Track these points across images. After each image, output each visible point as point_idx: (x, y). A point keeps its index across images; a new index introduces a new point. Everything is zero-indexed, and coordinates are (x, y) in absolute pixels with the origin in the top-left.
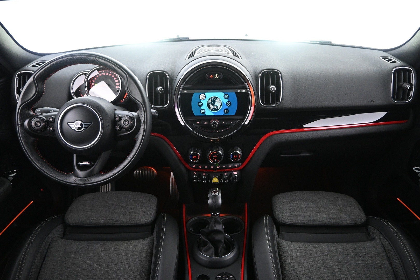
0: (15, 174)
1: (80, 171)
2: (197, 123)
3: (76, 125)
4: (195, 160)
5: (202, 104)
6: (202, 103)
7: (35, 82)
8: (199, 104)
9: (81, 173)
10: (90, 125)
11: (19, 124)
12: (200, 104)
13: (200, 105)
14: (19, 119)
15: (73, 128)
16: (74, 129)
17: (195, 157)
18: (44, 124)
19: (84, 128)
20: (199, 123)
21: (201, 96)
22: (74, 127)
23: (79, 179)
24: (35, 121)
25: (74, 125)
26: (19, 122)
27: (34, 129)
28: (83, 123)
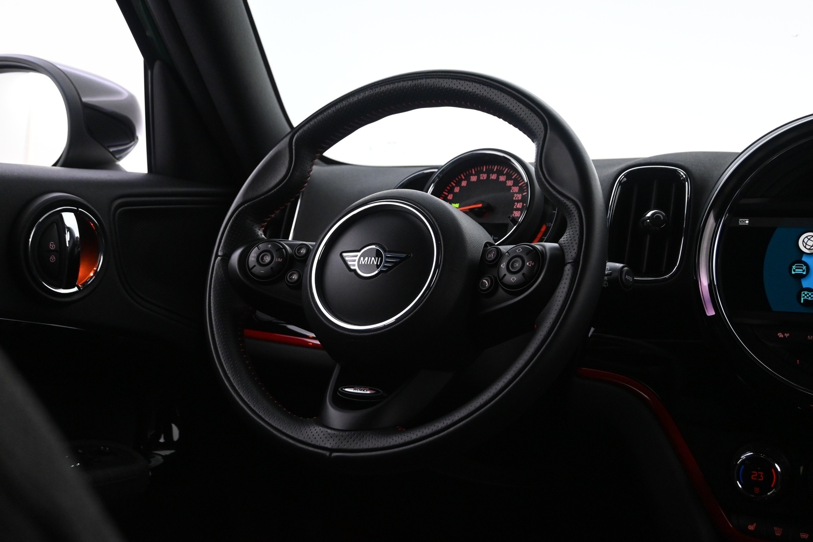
0: (172, 454)
1: (337, 410)
2: (780, 335)
3: (362, 258)
4: (757, 490)
5: (804, 267)
6: (806, 264)
7: (294, 148)
8: (794, 267)
9: (336, 416)
10: (402, 259)
11: (220, 254)
12: (796, 270)
13: (799, 271)
14: (223, 241)
15: (352, 268)
16: (355, 271)
17: (759, 476)
18: (280, 260)
19: (384, 266)
20: (787, 335)
21: (806, 240)
22: (356, 263)
23: (329, 431)
24: (261, 250)
25: (357, 258)
26: (220, 249)
27: (252, 273)
28: (385, 251)
